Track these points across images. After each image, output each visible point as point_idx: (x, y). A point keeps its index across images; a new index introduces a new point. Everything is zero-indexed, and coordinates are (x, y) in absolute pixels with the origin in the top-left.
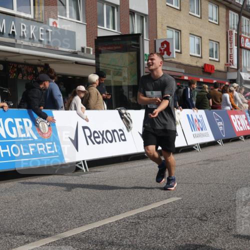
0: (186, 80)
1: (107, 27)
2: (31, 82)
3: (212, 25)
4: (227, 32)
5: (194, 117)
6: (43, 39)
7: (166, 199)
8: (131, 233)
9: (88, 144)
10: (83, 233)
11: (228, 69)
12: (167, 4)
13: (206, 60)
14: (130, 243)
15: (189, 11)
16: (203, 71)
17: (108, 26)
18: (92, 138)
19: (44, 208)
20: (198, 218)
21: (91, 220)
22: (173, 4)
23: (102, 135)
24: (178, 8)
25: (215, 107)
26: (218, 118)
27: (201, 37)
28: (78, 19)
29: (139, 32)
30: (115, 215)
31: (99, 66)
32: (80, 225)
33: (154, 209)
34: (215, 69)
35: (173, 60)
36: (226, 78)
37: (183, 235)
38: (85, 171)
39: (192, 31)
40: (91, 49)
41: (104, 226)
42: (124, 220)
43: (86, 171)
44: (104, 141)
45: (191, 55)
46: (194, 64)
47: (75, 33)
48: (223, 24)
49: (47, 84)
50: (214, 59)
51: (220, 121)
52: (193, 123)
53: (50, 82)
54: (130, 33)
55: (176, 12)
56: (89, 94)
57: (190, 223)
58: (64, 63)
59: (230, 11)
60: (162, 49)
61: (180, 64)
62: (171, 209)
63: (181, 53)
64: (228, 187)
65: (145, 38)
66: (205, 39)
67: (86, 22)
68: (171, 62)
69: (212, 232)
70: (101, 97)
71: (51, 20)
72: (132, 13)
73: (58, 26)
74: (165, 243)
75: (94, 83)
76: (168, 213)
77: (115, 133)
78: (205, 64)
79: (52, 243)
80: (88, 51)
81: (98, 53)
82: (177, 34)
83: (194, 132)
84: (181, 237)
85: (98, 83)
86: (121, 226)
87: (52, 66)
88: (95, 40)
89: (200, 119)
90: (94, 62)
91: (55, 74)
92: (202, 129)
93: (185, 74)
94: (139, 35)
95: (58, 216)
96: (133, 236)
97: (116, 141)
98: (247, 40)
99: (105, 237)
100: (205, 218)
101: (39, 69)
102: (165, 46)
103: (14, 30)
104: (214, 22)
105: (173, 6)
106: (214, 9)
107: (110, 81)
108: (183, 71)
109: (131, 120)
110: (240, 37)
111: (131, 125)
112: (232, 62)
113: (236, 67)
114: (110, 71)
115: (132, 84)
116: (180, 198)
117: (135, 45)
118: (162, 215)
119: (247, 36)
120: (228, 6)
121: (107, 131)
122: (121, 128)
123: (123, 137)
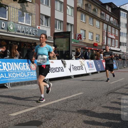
0: (87, 49)
3: (97, 29)
4: (103, 31)
5: (90, 63)
6: (34, 33)
7: (78, 93)
8: (64, 106)
10: (46, 106)
11: (103, 45)
12: (81, 21)
13: (95, 41)
14: (64, 109)
15: (89, 23)
16: (93, 46)
17: (59, 29)
18: (51, 70)
20: (90, 100)
21: (50, 101)
22: (83, 21)
23: (55, 69)
24: (85, 22)
25: (97, 59)
27: (93, 33)
28: (48, 26)
29: (70, 31)
30: (58, 99)
31: (55, 43)
33: (73, 97)
34: (98, 45)
35: (82, 41)
36: (102, 48)
37: (84, 106)
39: (90, 31)
40: (52, 37)
41: (55, 103)
42: (62, 101)
43: (48, 82)
44: (55, 72)
45: (89, 40)
46: (90, 43)
47: (46, 31)
48: (101, 28)
50: (98, 41)
51: (99, 64)
52: (89, 65)
54: (67, 31)
55: (84, 24)
57: (86, 102)
59: (104, 24)
60: (79, 37)
61: (85, 43)
62: (80, 97)
63: (85, 39)
64: (101, 89)
65: (72, 33)
66: (95, 34)
67: (51, 27)
68: (82, 42)
69: (94, 105)
71: (38, 27)
72: (68, 24)
73: (40, 29)
78: (94, 43)
79: (35, 109)
80: (51, 38)
81: (54, 39)
82: (84, 32)
83: (89, 68)
85: (54, 50)
86: (61, 103)
88: (54, 34)
89: (92, 63)
90: (53, 42)
92: (92, 67)
93: (87, 47)
94: (70, 32)
99: (55, 107)
100: (92, 100)
101: (32, 44)
102: (80, 36)
103: (24, 30)
104: (98, 27)
106: (98, 23)
107: (59, 49)
108: (86, 45)
109: (66, 64)
110: (108, 33)
111: (66, 66)
112: (104, 42)
113: (106, 44)
114: (59, 45)
115: (67, 50)
116: (83, 93)
117: (69, 36)
118: (76, 99)
119: (110, 33)
120: (103, 21)
121: (57, 68)
122: (62, 67)
123: (62, 70)
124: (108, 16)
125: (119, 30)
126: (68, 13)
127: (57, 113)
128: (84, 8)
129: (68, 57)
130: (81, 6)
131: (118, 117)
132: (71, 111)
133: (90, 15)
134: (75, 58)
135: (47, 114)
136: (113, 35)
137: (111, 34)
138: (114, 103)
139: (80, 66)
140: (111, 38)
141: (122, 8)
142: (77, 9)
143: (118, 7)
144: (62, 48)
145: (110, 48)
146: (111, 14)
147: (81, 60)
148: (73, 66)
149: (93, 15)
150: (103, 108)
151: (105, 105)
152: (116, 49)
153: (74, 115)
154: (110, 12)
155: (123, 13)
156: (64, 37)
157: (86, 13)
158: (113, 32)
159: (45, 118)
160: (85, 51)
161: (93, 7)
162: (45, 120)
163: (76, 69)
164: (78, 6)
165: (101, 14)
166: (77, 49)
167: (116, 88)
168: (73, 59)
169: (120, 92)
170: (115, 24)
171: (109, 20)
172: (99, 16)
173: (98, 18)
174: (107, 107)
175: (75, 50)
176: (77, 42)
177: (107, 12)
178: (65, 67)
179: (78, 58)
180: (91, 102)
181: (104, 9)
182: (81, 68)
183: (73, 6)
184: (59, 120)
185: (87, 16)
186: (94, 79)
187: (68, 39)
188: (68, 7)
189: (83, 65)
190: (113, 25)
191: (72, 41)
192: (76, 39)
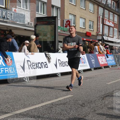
1: (41, 13)
2: (3, 39)
3: (91, 14)
4: (98, 17)
7: (66, 96)
8: (48, 112)
10: (25, 112)
11: (98, 35)
12: (70, 2)
13: (87, 30)
15: (80, 6)
16: (86, 35)
19: (6, 99)
20: (81, 105)
21: (29, 105)
22: (72, 3)
24: (75, 5)
25: (91, 52)
26: (92, 57)
27: (85, 19)
29: (56, 16)
30: (41, 103)
31: (36, 31)
32: (24, 108)
33: (60, 101)
34: (92, 34)
36: (97, 39)
37: (73, 113)
38: (27, 82)
39: (81, 16)
41: (36, 108)
42: (45, 105)
45: (80, 28)
46: (82, 32)
48: (96, 13)
49: (11, 40)
50: (91, 29)
51: (93, 59)
53: (12, 39)
54: (52, 16)
55: (74, 6)
56: (31, 45)
57: (76, 108)
59: (99, 7)
60: (67, 24)
62: (68, 101)
64: (95, 91)
65: (58, 19)
66: (87, 20)
67: (31, 10)
69: (87, 112)
70: (36, 46)
72: (53, 6)
74: (64, 117)
75: (33, 40)
76: (66, 102)
77: (43, 64)
78: (87, 32)
79: (10, 116)
82: (74, 17)
84: (72, 114)
85: (35, 40)
86: (44, 109)
87: (13, 31)
88: (35, 19)
90: (33, 29)
91: (14, 35)
92: (84, 63)
94: (56, 17)
95: (14, 103)
96: (49, 113)
97: (43, 68)
98: (107, 21)
99: (36, 114)
100: (84, 105)
101: (7, 32)
102: (68, 23)
104: (91, 12)
105: (73, 3)
106: (92, 5)
107: (41, 39)
109: (50, 58)
110: (104, 19)
112: (100, 31)
113: (101, 34)
114: (41, 34)
116: (72, 96)
118: (64, 103)
119: (107, 19)
120: (99, 4)
121: (39, 63)
122: (46, 61)
125: (119, 15)
129: (53, 49)
136: (111, 23)
137: (109, 21)
140: (109, 26)
145: (108, 39)
148: (59, 61)
150: (98, 116)
151: (100, 111)
152: (114, 40)
158: (111, 18)
163: (63, 65)
170: (114, 7)
171: (106, 2)
174: (104, 115)
175: (62, 40)
176: (64, 30)
178: (49, 62)
180: (83, 108)
186: (86, 78)
187: (53, 26)
190: (111, 9)
191: (59, 29)
192: (63, 26)
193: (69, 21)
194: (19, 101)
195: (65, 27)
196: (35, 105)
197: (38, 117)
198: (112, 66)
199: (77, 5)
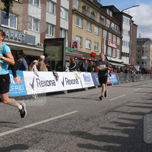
0: (83, 59)
3: (96, 36)
4: (102, 39)
5: (86, 76)
6: (20, 39)
7: (72, 111)
8: (55, 126)
9: (38, 86)
10: (34, 126)
12: (77, 26)
13: (93, 51)
14: (55, 131)
15: (86, 29)
16: (91, 55)
17: (50, 34)
18: (40, 84)
20: (85, 120)
21: (38, 120)
23: (45, 83)
24: (82, 27)
26: (96, 76)
27: (91, 41)
28: (37, 31)
29: (64, 37)
30: (48, 118)
31: (45, 52)
32: (33, 123)
33: (66, 116)
34: (96, 55)
35: (78, 50)
39: (87, 38)
40: (42, 44)
41: (44, 123)
42: (53, 120)
43: (37, 98)
44: (46, 85)
45: (86, 48)
46: (87, 52)
47: (35, 37)
48: (100, 36)
49: (21, 60)
50: (96, 50)
52: (86, 78)
54: (60, 37)
55: (81, 29)
57: (81, 122)
58: (29, 50)
59: (104, 30)
60: (74, 45)
61: (81, 52)
62: (74, 116)
63: (82, 47)
64: (99, 107)
65: (66, 40)
66: (93, 42)
67: (40, 32)
68: (77, 51)
69: (91, 126)
70: (45, 66)
71: (25, 31)
72: (61, 29)
73: (28, 34)
75: (43, 59)
78: (92, 53)
80: (41, 45)
81: (45, 46)
82: (80, 39)
83: (86, 82)
84: (78, 128)
85: (44, 59)
86: (51, 123)
88: (44, 40)
89: (89, 76)
90: (43, 50)
92: (89, 81)
94: (64, 39)
96: (56, 128)
98: (110, 43)
99: (44, 128)
100: (88, 120)
101: (18, 52)
102: (75, 44)
103: (8, 35)
104: (97, 34)
105: (80, 26)
106: (97, 28)
107: (50, 59)
108: (82, 55)
109: (58, 76)
110: (108, 41)
111: (58, 78)
112: (104, 52)
114: (50, 54)
115: (60, 60)
116: (78, 111)
117: (62, 43)
118: (70, 118)
119: (110, 41)
120: (103, 28)
121: (47, 81)
122: (54, 80)
123: (54, 84)
124: (108, 22)
125: (121, 38)
126: (61, 17)
127: (46, 135)
128: (81, 10)
129: (61, 68)
130: (77, 9)
131: (118, 140)
132: (63, 133)
133: (88, 20)
134: (69, 70)
135: (34, 137)
136: (114, 44)
137: (112, 43)
138: (114, 123)
139: (75, 80)
140: (112, 47)
141: (125, 12)
142: (73, 12)
143: (121, 11)
144: (53, 58)
145: (111, 59)
146: (112, 19)
147: (76, 72)
148: (66, 79)
149: (91, 19)
150: (101, 129)
151: (103, 126)
152: (117, 60)
153: (67, 137)
154: (111, 17)
155: (125, 19)
156: (57, 45)
157: (83, 17)
158: (114, 40)
159: (31, 141)
160: (82, 62)
161: (91, 10)
162: (31, 143)
163: (70, 83)
164: (73, 9)
165: (101, 18)
166: (71, 59)
167: (116, 106)
168: (67, 71)
169: (121, 111)
170: (117, 30)
171: (110, 25)
172: (98, 20)
173: (97, 24)
174: (106, 128)
175: (69, 60)
176: (71, 50)
177: (107, 17)
178: (57, 80)
179: (72, 69)
180: (87, 123)
181: (104, 12)
182: (76, 81)
183: (68, 8)
184: (49, 143)
185: (84, 20)
186: (91, 95)
187: (61, 47)
188: (62, 9)
189: (78, 78)
190: (115, 32)
191: (66, 50)
192: (71, 47)
193: (75, 43)
194: (29, 116)
195: (72, 48)
196: (43, 120)
197: (46, 131)
198: (115, 84)
199: (83, 28)
